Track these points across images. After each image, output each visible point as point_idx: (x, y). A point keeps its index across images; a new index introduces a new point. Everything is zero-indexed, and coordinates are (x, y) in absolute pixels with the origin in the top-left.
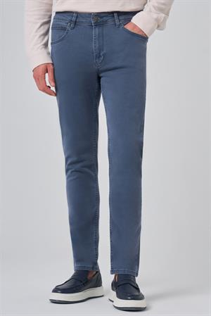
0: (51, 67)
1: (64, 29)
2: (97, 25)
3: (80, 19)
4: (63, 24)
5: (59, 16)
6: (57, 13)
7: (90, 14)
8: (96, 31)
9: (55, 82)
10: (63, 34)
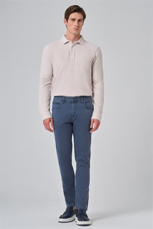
0: (52, 120)
1: (59, 104)
2: (74, 102)
3: (66, 100)
4: (59, 101)
5: (56, 98)
6: (55, 97)
7: (71, 97)
8: (73, 105)
9: (54, 126)
10: (59, 106)
